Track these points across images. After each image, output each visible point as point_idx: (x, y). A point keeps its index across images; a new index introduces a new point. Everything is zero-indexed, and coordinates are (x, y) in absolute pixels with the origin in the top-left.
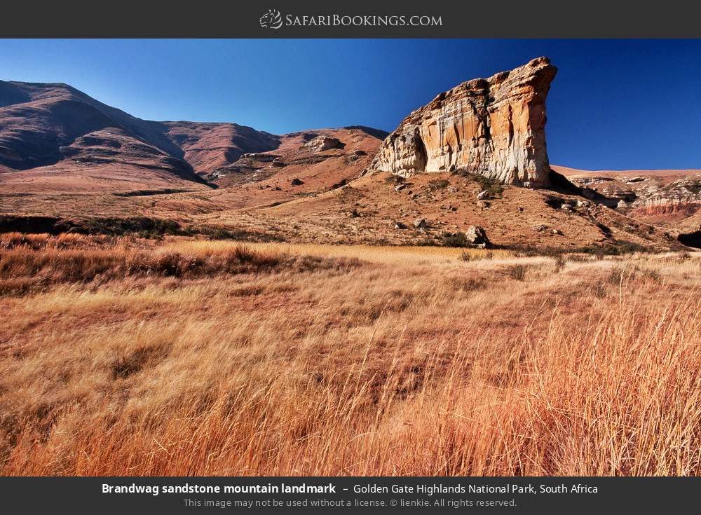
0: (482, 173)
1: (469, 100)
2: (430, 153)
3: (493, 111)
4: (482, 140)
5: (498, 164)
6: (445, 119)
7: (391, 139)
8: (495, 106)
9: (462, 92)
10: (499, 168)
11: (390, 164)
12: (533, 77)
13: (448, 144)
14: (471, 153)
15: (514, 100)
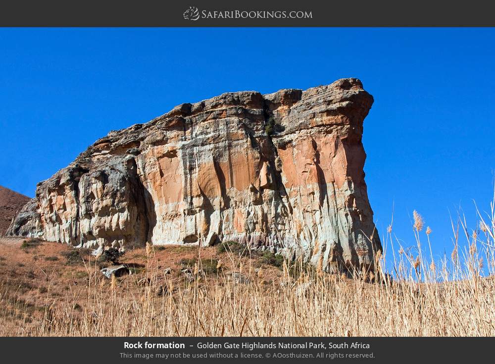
0: (275, 251)
1: (240, 122)
2: (159, 209)
3: (284, 146)
4: (268, 193)
5: (302, 236)
6: (196, 150)
7: (72, 175)
8: (287, 138)
9: (224, 108)
10: (305, 244)
11: (65, 225)
12: (347, 102)
13: (202, 193)
14: (249, 213)
15: (320, 132)
